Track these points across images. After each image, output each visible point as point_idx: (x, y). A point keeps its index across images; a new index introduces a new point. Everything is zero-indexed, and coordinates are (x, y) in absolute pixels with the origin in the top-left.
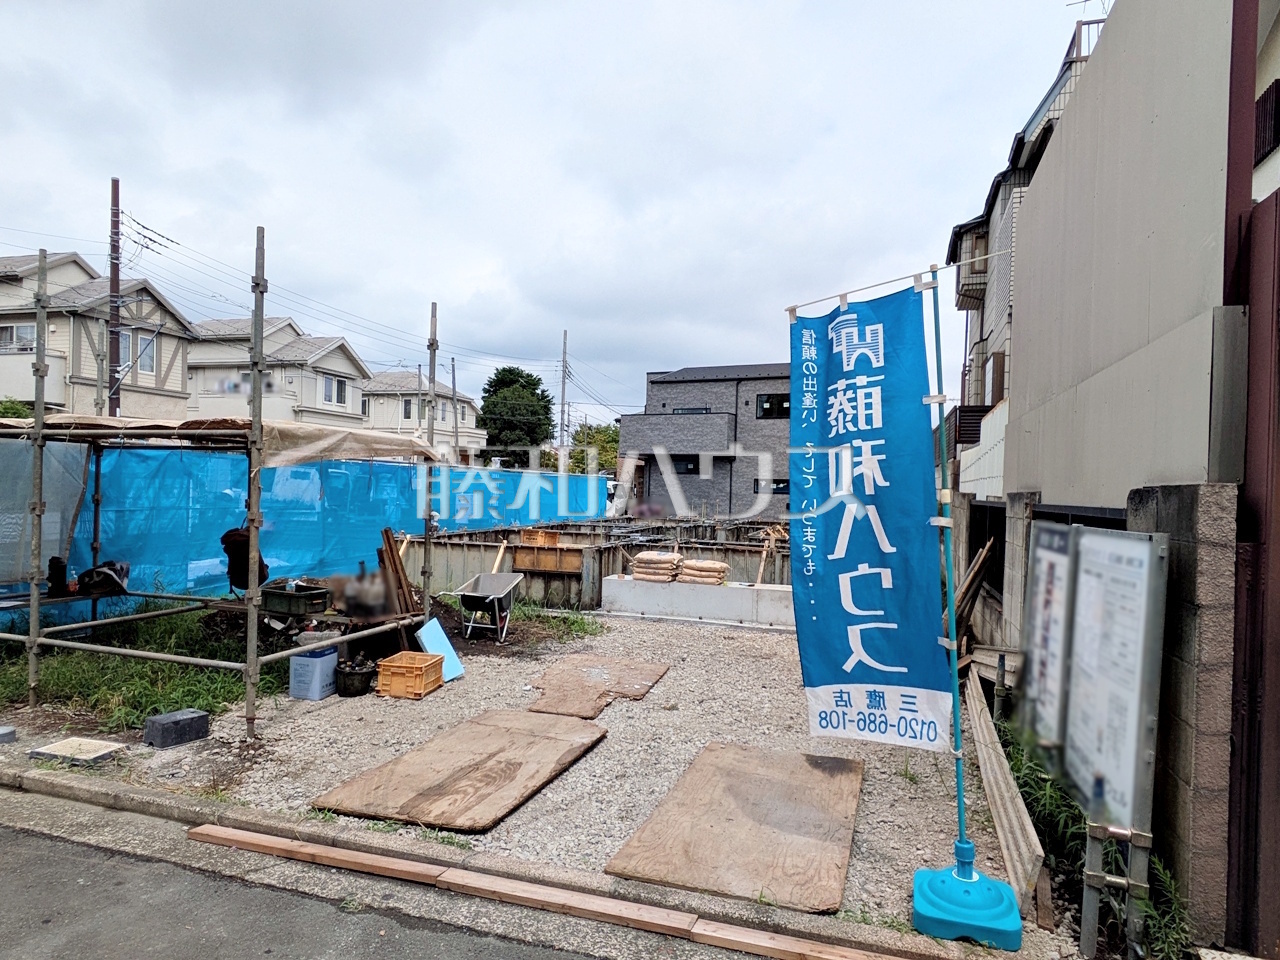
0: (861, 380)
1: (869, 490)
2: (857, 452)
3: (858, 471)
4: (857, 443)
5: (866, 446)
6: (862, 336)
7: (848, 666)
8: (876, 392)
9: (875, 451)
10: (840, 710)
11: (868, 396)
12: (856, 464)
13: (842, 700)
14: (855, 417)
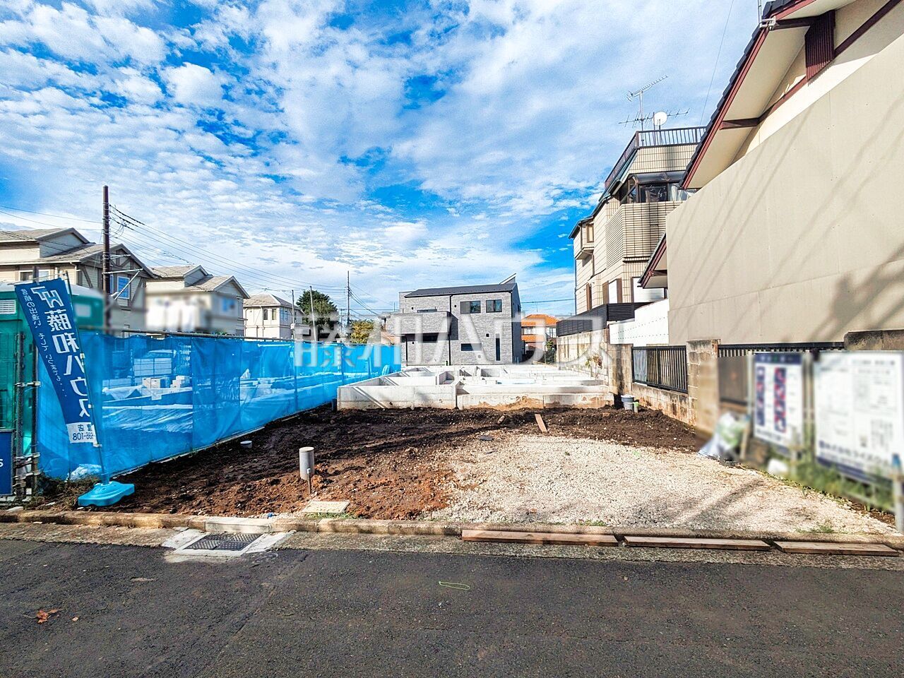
0: (59, 311)
1: (75, 351)
2: (67, 337)
3: (69, 344)
4: (66, 334)
5: (69, 335)
6: (51, 295)
7: (81, 415)
8: (65, 315)
9: (73, 336)
10: (80, 432)
11: (63, 317)
12: (68, 342)
13: (81, 429)
14: (62, 324)
